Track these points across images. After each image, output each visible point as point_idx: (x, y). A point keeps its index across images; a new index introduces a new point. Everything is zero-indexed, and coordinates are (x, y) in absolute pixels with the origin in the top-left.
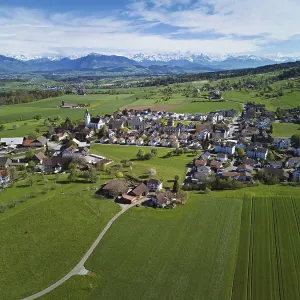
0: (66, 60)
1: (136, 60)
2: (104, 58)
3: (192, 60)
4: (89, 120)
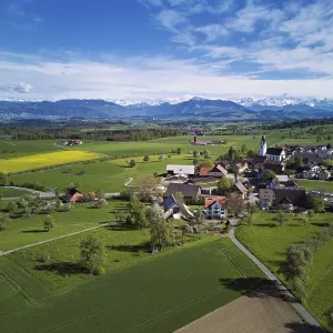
0: (166, 105)
3: (313, 105)
4: (265, 150)
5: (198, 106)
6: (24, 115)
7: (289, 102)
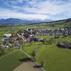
1: (22, 20)
2: (14, 19)
3: (36, 20)
4: (27, 30)
5: (11, 20)
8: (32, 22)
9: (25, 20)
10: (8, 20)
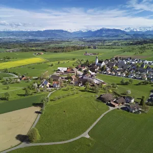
0: (90, 31)
2: (109, 30)
4: (97, 62)
5: (104, 32)
6: (30, 37)
7: (148, 29)
8: (147, 35)
9: (131, 31)
10: (98, 33)
